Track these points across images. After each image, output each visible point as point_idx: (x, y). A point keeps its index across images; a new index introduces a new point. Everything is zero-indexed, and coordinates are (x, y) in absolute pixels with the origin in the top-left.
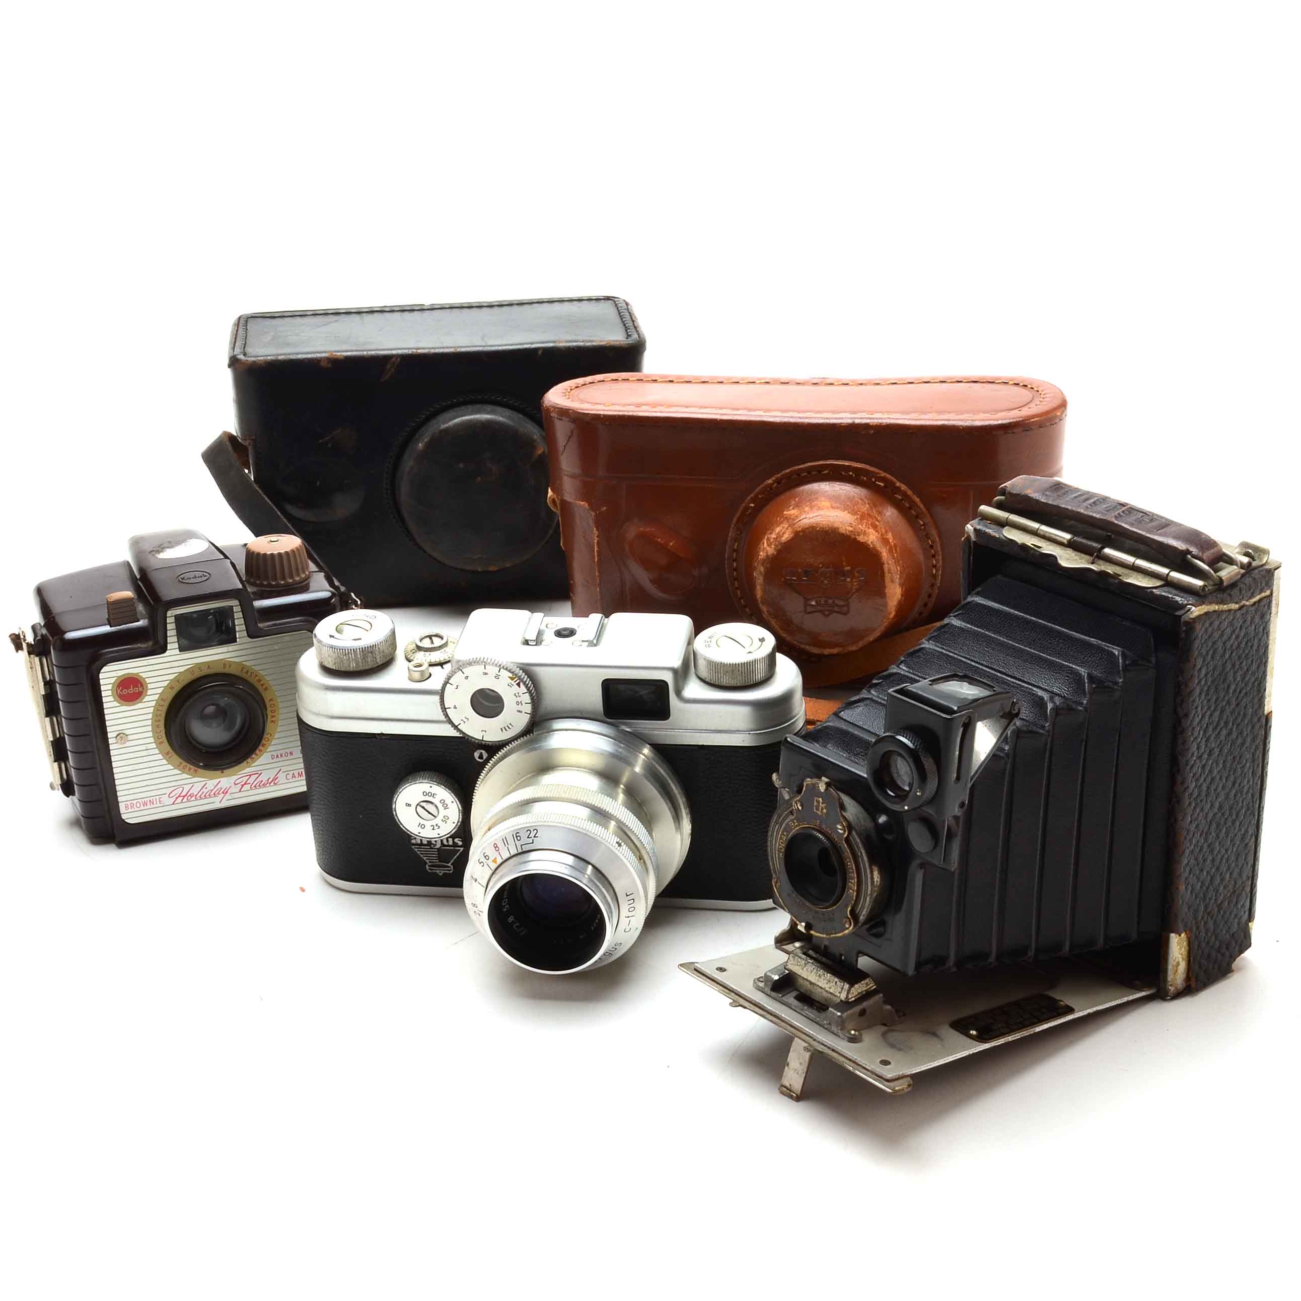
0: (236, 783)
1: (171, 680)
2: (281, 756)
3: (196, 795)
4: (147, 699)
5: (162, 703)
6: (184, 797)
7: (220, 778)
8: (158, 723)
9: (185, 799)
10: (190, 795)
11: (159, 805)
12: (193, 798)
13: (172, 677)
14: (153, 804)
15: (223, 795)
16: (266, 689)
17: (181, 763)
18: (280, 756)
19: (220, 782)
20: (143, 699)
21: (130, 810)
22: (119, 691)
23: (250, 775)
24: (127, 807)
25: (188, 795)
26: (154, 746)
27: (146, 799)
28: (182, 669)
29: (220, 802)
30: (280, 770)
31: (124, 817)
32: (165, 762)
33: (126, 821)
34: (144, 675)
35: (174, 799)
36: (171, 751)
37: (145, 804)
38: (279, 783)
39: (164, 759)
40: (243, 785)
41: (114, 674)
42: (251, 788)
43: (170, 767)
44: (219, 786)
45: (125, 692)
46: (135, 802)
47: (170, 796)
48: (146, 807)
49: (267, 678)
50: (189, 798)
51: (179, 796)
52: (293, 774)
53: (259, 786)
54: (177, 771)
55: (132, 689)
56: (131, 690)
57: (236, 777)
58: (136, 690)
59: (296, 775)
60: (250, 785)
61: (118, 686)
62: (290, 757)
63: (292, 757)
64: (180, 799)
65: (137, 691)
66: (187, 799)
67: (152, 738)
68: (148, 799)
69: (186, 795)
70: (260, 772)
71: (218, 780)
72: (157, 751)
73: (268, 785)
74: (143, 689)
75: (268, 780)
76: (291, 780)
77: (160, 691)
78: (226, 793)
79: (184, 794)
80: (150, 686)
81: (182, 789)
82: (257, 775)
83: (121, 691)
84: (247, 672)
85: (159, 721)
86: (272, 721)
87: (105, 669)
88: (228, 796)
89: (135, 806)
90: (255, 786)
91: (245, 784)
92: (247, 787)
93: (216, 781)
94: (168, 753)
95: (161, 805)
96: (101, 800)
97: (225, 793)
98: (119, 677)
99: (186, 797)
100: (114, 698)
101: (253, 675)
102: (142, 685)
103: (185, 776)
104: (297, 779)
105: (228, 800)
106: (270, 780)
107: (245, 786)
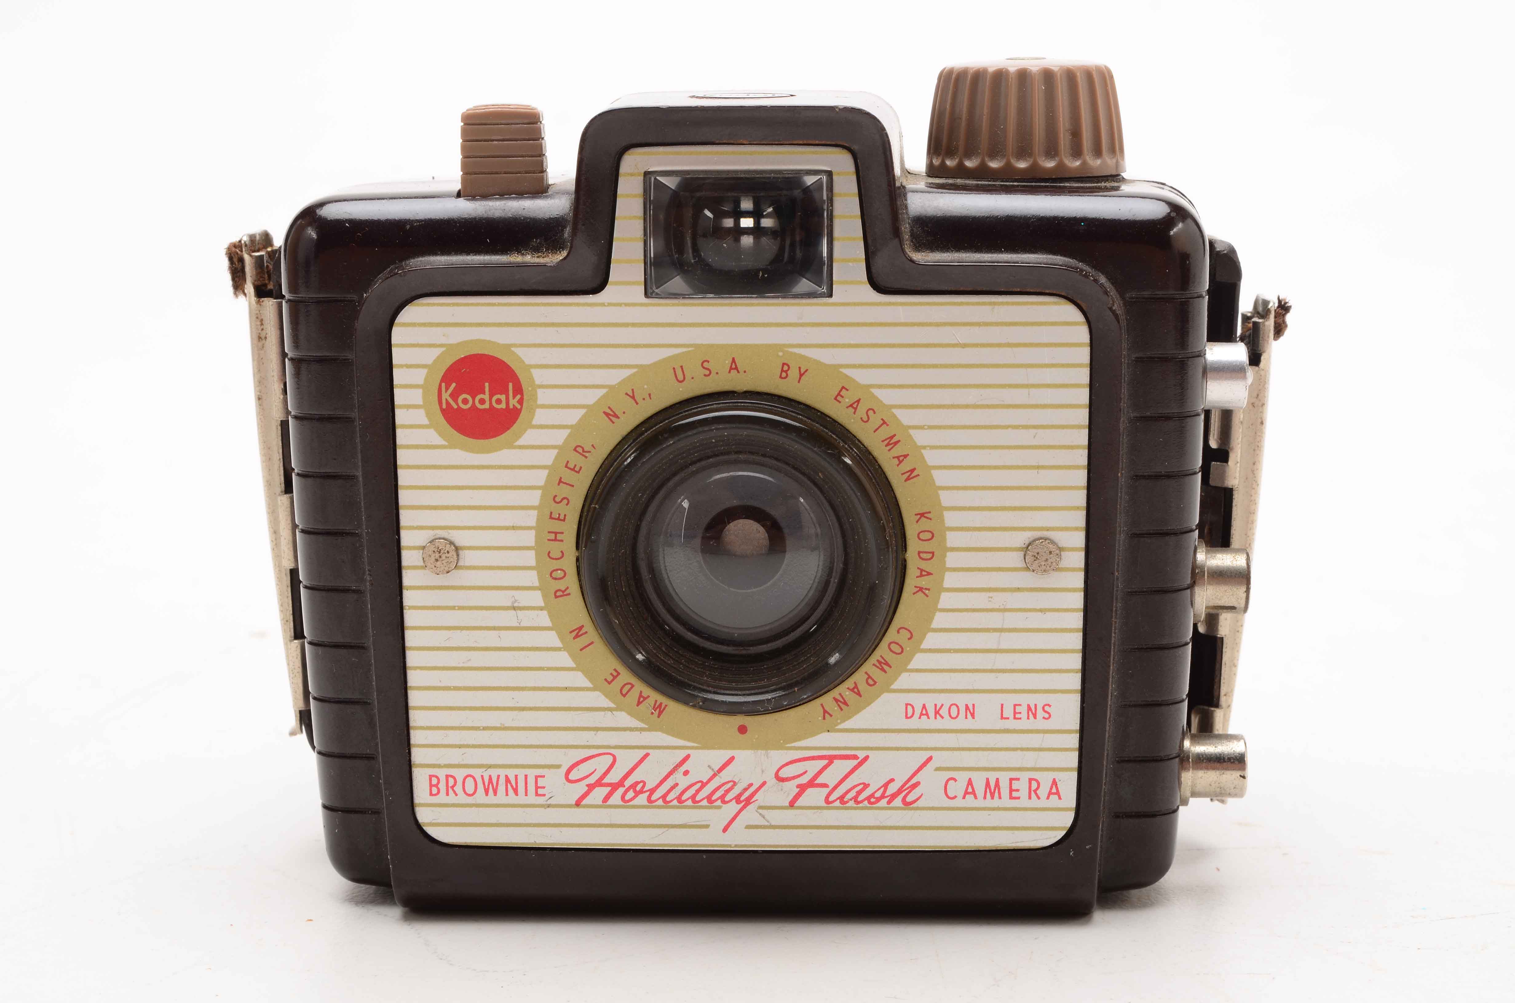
0: (783, 774)
1: (611, 388)
2: (937, 712)
3: (652, 791)
4: (530, 437)
5: (576, 459)
6: (615, 787)
7: (734, 748)
8: (557, 526)
9: (616, 798)
10: (633, 786)
11: (532, 799)
12: (642, 799)
13: (615, 377)
14: (516, 791)
15: (734, 807)
16: (911, 475)
17: (616, 675)
18: (931, 713)
19: (732, 759)
20: (519, 437)
21: (442, 798)
22: (446, 396)
23: (831, 759)
24: (433, 786)
25: (628, 783)
26: (536, 598)
27: (494, 773)
28: (648, 357)
29: (725, 830)
30: (930, 759)
31: (423, 816)
32: (564, 659)
33: (428, 829)
34: (528, 356)
35: (582, 788)
36: (589, 627)
37: (490, 787)
38: (918, 804)
39: (565, 648)
40: (802, 788)
41: (437, 336)
42: (827, 801)
43: (580, 679)
44: (725, 776)
45: (465, 402)
46: (460, 774)
47: (573, 776)
48: (491, 799)
49: (920, 438)
50: (630, 794)
51: (599, 783)
52: (970, 782)
53: (855, 799)
54: (598, 699)
55: (486, 397)
56: (485, 400)
57: (779, 757)
58: (502, 402)
59: (980, 789)
60: (826, 791)
61: (448, 377)
62: (962, 723)
63: (970, 723)
64: (600, 792)
65: (503, 406)
66: (623, 798)
67: (534, 573)
68: (503, 772)
69: (621, 784)
70: (861, 755)
71: (726, 755)
72: (544, 619)
73: (883, 802)
74: (521, 402)
75: (886, 786)
76: (959, 802)
77: (574, 417)
78: (748, 801)
79: (614, 777)
80: (543, 397)
81: (610, 759)
82: (855, 762)
83: (454, 396)
84: (854, 406)
85: (561, 519)
86: (921, 589)
87: (410, 314)
88: (750, 815)
89: (459, 788)
90: (841, 798)
91: (811, 784)
92: (814, 796)
93: (718, 757)
94: (578, 632)
95: (541, 800)
96: (370, 758)
97: (745, 801)
98: (450, 347)
99: (621, 790)
100: (428, 415)
101: (875, 421)
102: (518, 390)
103: (623, 719)
104: (980, 802)
105: (748, 827)
106: (892, 789)
107: (810, 791)
